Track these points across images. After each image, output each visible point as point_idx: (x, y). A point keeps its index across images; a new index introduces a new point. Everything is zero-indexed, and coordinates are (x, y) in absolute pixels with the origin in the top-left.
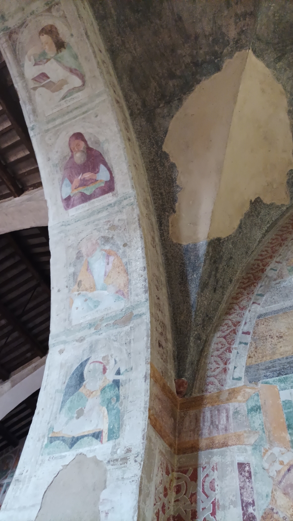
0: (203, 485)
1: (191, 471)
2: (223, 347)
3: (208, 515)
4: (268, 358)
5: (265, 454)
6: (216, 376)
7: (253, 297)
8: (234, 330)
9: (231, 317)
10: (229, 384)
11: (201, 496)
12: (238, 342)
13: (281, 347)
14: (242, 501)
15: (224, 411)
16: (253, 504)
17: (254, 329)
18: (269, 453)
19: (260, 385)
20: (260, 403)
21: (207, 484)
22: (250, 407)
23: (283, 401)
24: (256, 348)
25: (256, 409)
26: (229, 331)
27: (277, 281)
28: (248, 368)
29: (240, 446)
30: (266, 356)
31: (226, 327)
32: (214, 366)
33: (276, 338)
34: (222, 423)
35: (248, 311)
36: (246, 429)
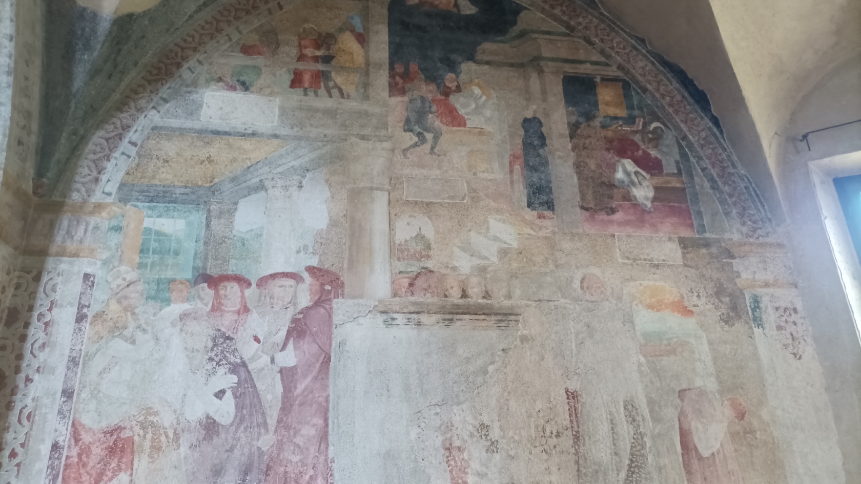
0: (45, 287)
1: (35, 273)
2: (102, 151)
3: (45, 311)
4: (146, 180)
5: (112, 269)
6: (86, 183)
7: (156, 99)
8: (121, 134)
9: (122, 115)
10: (97, 197)
11: (41, 294)
12: (120, 152)
13: (163, 173)
14: (80, 303)
15: (84, 223)
16: (89, 307)
17: (143, 142)
18: (115, 270)
19: (128, 206)
20: (124, 223)
21: (49, 286)
22: (111, 226)
23: (145, 228)
24: (138, 165)
25: (118, 229)
26: (113, 134)
27: (189, 89)
28: (122, 186)
29: (91, 259)
30: (145, 177)
31: (112, 127)
32: (86, 171)
33: (162, 161)
34: (78, 234)
35: (143, 116)
36: (101, 245)
